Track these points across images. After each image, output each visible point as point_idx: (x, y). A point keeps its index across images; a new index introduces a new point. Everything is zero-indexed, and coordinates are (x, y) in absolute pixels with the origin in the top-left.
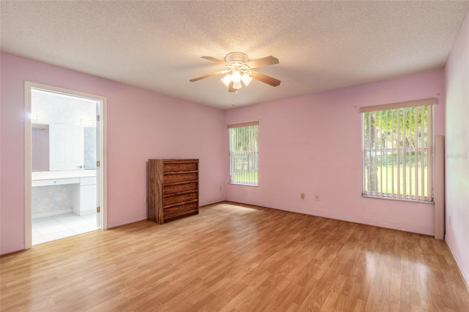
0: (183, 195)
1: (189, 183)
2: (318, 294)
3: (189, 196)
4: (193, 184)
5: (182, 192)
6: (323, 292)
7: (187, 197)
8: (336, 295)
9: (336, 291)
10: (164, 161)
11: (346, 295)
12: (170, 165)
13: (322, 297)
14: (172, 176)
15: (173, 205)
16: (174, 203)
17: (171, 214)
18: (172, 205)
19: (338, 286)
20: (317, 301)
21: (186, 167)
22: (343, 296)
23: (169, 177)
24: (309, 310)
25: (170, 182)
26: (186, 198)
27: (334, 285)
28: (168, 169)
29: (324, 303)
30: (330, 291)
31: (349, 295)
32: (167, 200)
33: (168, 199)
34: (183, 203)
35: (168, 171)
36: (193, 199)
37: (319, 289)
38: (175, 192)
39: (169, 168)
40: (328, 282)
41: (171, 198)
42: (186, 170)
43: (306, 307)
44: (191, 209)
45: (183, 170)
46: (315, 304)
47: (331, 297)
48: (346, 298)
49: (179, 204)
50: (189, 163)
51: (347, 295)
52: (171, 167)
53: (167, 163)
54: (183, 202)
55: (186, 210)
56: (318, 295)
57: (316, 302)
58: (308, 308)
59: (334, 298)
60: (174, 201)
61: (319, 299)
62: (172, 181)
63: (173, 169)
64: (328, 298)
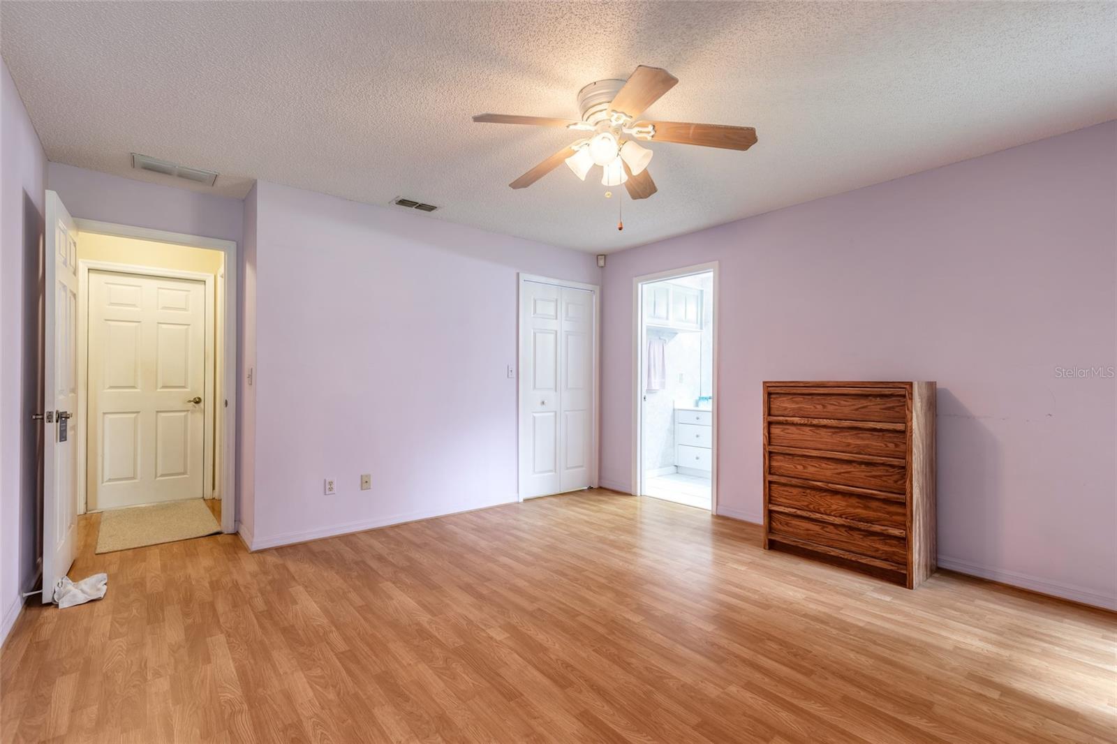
0: (839, 496)
1: (868, 464)
2: (334, 687)
3: (866, 508)
4: (887, 471)
5: (830, 485)
6: (331, 696)
7: (859, 507)
8: (304, 712)
9: (312, 720)
10: (768, 385)
11: (287, 730)
12: (791, 397)
13: (321, 687)
14: (799, 429)
15: (799, 512)
16: (805, 508)
17: (793, 534)
18: (795, 510)
19: (322, 733)
20: (322, 677)
21: (856, 407)
22: (290, 722)
23: (788, 429)
24: (316, 659)
25: (792, 443)
26: (851, 510)
27: (333, 728)
28: (786, 409)
29: (308, 682)
30: (323, 708)
31: (281, 733)
32: (783, 491)
33: (785, 489)
34: (838, 521)
35: (786, 413)
36: (886, 523)
37: (344, 694)
38: (810, 476)
39: (784, 404)
40: (350, 721)
41: (795, 491)
42: (854, 417)
43: (325, 658)
44: (877, 554)
45: (839, 416)
46: (319, 671)
47: (310, 701)
48: (280, 722)
49: (818, 516)
50: (866, 396)
51: (285, 729)
52: (797, 403)
53: (778, 390)
54: (841, 516)
55: (853, 549)
56: (332, 686)
57: (320, 674)
58: (320, 660)
59: (302, 704)
60: (806, 504)
61: (322, 681)
62: (799, 444)
63: (800, 409)
64: (311, 694)
